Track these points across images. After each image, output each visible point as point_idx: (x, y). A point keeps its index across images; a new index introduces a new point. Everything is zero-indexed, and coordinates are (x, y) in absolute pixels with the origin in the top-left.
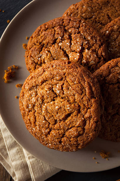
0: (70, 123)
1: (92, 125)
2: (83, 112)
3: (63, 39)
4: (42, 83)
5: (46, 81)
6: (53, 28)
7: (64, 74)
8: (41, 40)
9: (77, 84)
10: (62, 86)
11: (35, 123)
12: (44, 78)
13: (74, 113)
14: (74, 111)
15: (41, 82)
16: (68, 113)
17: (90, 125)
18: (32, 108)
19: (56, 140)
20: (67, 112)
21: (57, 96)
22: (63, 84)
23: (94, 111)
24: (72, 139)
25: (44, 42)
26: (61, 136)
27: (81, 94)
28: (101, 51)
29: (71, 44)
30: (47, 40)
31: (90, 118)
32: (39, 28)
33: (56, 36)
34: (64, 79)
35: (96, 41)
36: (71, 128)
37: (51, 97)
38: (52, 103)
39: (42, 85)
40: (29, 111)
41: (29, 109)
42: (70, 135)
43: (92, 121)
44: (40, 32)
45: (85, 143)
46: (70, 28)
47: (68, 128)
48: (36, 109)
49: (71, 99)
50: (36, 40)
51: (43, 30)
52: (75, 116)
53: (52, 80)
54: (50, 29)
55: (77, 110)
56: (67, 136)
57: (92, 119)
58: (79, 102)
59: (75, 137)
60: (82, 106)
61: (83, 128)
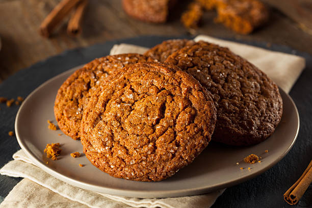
0: (172, 114)
1: (198, 95)
2: (177, 93)
3: (97, 77)
4: (104, 105)
5: (109, 100)
6: (77, 78)
7: (125, 79)
8: (70, 96)
9: (147, 73)
10: (131, 88)
11: (127, 153)
12: (102, 99)
14: (166, 99)
15: (103, 106)
17: (195, 97)
18: (111, 142)
19: (171, 145)
20: (159, 105)
22: (131, 86)
23: (189, 80)
24: (188, 127)
25: (76, 95)
26: (172, 135)
30: (78, 91)
31: (190, 93)
34: (128, 84)
36: (177, 117)
37: (126, 109)
38: (132, 112)
39: (105, 109)
40: (111, 149)
41: (108, 146)
42: (182, 125)
43: (194, 93)
44: (64, 92)
45: (207, 121)
46: (98, 66)
47: (173, 120)
48: (117, 137)
49: (152, 90)
50: (63, 101)
51: (66, 88)
52: (171, 102)
53: (115, 94)
54: (74, 81)
55: (168, 95)
56: (180, 130)
57: (193, 90)
58: (164, 85)
59: (189, 123)
60: (170, 87)
61: (192, 107)
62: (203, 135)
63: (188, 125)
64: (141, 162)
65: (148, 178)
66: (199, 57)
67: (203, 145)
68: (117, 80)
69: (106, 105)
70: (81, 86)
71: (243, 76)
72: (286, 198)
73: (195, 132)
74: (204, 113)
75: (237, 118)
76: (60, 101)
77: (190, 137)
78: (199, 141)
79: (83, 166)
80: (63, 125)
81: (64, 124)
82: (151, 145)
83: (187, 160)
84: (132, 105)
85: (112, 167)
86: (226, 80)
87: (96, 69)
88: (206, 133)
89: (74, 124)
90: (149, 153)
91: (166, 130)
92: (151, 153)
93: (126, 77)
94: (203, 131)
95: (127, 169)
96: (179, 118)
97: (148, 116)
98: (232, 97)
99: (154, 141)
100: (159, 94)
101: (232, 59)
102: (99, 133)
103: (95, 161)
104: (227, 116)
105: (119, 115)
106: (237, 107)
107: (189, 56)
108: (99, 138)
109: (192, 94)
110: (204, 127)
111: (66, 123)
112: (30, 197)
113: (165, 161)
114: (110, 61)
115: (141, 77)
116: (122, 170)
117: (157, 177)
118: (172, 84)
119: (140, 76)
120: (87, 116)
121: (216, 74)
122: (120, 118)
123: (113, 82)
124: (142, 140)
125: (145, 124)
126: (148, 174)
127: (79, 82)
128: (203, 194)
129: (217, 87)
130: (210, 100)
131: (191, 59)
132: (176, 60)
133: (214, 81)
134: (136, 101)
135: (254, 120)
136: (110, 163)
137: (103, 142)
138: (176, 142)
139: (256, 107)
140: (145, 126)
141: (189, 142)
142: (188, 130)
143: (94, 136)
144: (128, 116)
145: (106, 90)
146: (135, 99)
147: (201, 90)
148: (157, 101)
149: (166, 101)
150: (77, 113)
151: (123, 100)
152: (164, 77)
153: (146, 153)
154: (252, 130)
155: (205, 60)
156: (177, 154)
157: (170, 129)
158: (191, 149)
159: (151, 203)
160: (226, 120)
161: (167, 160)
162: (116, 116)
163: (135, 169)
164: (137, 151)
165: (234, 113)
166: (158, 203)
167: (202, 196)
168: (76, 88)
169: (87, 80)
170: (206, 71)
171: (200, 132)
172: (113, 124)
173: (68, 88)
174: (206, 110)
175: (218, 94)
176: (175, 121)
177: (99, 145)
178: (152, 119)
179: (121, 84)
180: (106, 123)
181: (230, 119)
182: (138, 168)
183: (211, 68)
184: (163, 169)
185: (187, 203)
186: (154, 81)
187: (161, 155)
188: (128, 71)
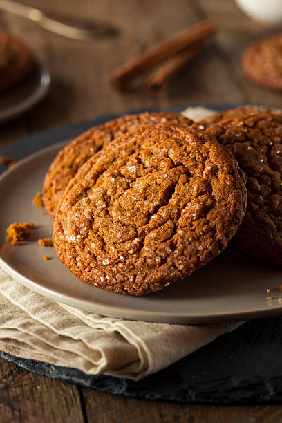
0: (179, 200)
4: (96, 177)
5: (105, 170)
6: (88, 138)
7: (135, 144)
8: (70, 161)
9: (166, 140)
10: (137, 158)
11: (103, 248)
12: (97, 168)
13: (179, 182)
14: (179, 178)
15: (92, 178)
16: (167, 186)
17: (221, 181)
18: (88, 229)
19: (163, 246)
20: (165, 185)
21: (133, 180)
22: (139, 154)
23: (218, 156)
24: (195, 224)
26: (169, 231)
27: (181, 145)
32: (61, 154)
34: (137, 150)
36: (185, 205)
37: (121, 185)
38: (128, 191)
39: (95, 182)
40: (84, 238)
41: (82, 235)
42: (187, 219)
43: (221, 175)
44: (65, 156)
45: (226, 219)
46: (122, 125)
47: (178, 209)
48: (97, 224)
49: (164, 163)
50: (59, 168)
51: (69, 150)
52: (184, 184)
53: (115, 163)
54: (82, 142)
55: (184, 173)
56: (182, 225)
57: (220, 171)
58: (182, 159)
59: (199, 217)
60: (190, 163)
61: (210, 195)
62: (214, 239)
63: (197, 220)
64: (117, 263)
65: (123, 289)
66: (261, 130)
67: (210, 253)
68: (124, 145)
69: (98, 177)
73: (203, 231)
74: (226, 205)
76: (55, 166)
77: (193, 238)
78: (205, 245)
79: (48, 259)
80: (48, 200)
81: (50, 199)
82: (136, 241)
83: (181, 271)
84: (132, 182)
85: (79, 264)
87: (118, 129)
88: (219, 236)
90: (131, 252)
91: (163, 224)
92: (134, 253)
93: (138, 141)
94: (216, 231)
95: (96, 271)
96: (186, 208)
97: (145, 199)
99: (143, 235)
100: (171, 170)
102: (76, 214)
103: (61, 254)
104: (272, 219)
105: (109, 193)
107: (245, 125)
108: (73, 222)
109: (217, 177)
110: (219, 227)
111: (52, 198)
113: (150, 268)
115: (157, 144)
116: (89, 271)
117: (134, 289)
118: (194, 159)
119: (155, 142)
120: (70, 189)
122: (110, 197)
123: (118, 147)
124: (127, 232)
125: (138, 210)
126: (124, 282)
127: (87, 144)
128: (193, 325)
129: (271, 176)
130: (241, 189)
131: (246, 130)
132: (223, 129)
133: (270, 166)
136: (78, 259)
137: (77, 227)
138: (172, 242)
140: (138, 214)
141: (190, 244)
142: (193, 227)
144: (120, 195)
145: (105, 156)
146: (139, 175)
147: (231, 173)
148: (164, 179)
149: (177, 182)
151: (122, 173)
153: (127, 251)
155: (269, 135)
156: (169, 259)
158: (191, 256)
159: (110, 323)
160: (267, 224)
161: (154, 266)
162: (104, 194)
163: (107, 273)
164: (115, 248)
166: (118, 326)
167: (190, 327)
168: (81, 151)
169: (98, 143)
170: (262, 150)
171: (210, 233)
172: (97, 205)
174: (229, 202)
175: (269, 186)
176: (179, 212)
177: (71, 232)
178: (150, 205)
179: (128, 150)
180: (89, 202)
181: (275, 224)
182: (111, 271)
183: (273, 147)
184: (144, 278)
185: (160, 333)
186: (171, 150)
187: (145, 258)
188: (143, 134)
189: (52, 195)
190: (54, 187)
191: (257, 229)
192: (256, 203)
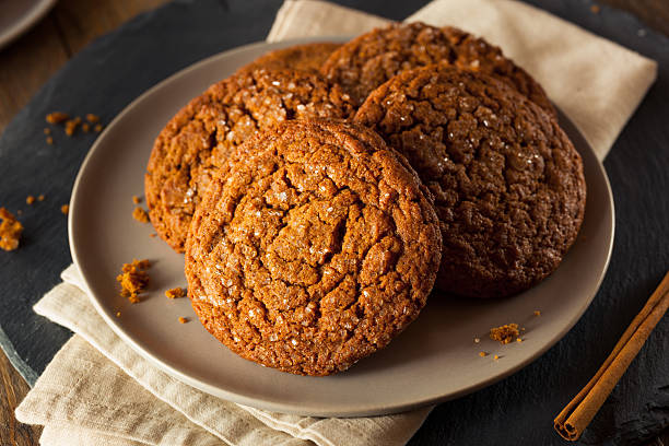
0: (356, 246)
1: (410, 211)
2: (370, 199)
3: (229, 123)
4: (232, 208)
5: (241, 196)
6: (193, 118)
7: (276, 153)
8: (176, 158)
9: (318, 148)
10: (284, 179)
11: (266, 318)
12: (230, 193)
13: (350, 216)
14: (348, 211)
15: (229, 210)
16: (335, 224)
17: (405, 214)
18: (239, 288)
19: (347, 314)
20: (333, 223)
21: (286, 213)
22: (286, 172)
23: (395, 175)
24: (384, 280)
25: (187, 157)
26: (351, 292)
27: (341, 159)
28: (335, 96)
29: (256, 121)
30: (192, 149)
31: (395, 202)
32: (158, 142)
33: (210, 127)
34: (280, 164)
35: (312, 85)
36: (365, 254)
37: (271, 222)
38: (282, 232)
39: (233, 216)
40: (236, 303)
41: (232, 297)
42: (372, 273)
43: (403, 204)
44: (166, 147)
45: (421, 269)
46: (234, 95)
47: (357, 259)
48: (250, 281)
49: (324, 188)
50: (162, 169)
51: (170, 139)
52: (357, 220)
53: (254, 184)
54: (186, 125)
55: (354, 203)
56: (367, 283)
57: (401, 199)
58: (347, 181)
59: (387, 271)
60: (359, 187)
61: (394, 235)
62: (410, 298)
63: (385, 274)
64: (290, 339)
65: (302, 371)
66: (428, 100)
67: (408, 317)
68: (260, 154)
69: (235, 206)
70: (199, 139)
71: (512, 140)
72: (558, 426)
73: (395, 290)
74: (418, 250)
75: (486, 244)
76: (156, 166)
77: (384, 301)
78: (402, 309)
79: (186, 321)
80: (157, 220)
81: (161, 219)
82: (310, 308)
83: (375, 345)
84: (285, 215)
85: (236, 339)
86: (477, 155)
88: (416, 294)
89: (177, 224)
90: (306, 323)
91: (341, 280)
92: (310, 325)
93: (279, 148)
94: (411, 288)
95: (262, 349)
96: (367, 258)
97: (310, 245)
98: (483, 195)
99: (317, 299)
100: (336, 199)
101: (496, 100)
103: (206, 322)
104: (467, 240)
105: (257, 234)
106: (491, 218)
107: (408, 97)
108: (216, 279)
109: (398, 207)
110: (414, 282)
111: (163, 218)
112: (82, 384)
113: (333, 343)
114: (259, 85)
115: (307, 155)
116: (253, 349)
117: (316, 371)
118: (363, 180)
119: (304, 152)
120: (199, 224)
121: (458, 142)
122: (259, 240)
123: (252, 157)
124: (295, 295)
125: (303, 261)
126: (302, 363)
127: (195, 130)
129: (455, 173)
130: (432, 221)
131: (411, 108)
132: (382, 109)
133: (450, 158)
134: (292, 207)
135: (521, 245)
136: (233, 332)
137: (223, 286)
138: (357, 307)
139: (528, 216)
140: (304, 266)
142: (382, 285)
143: (208, 270)
144: (274, 238)
145: (238, 174)
146: (291, 203)
147: (416, 199)
148: (330, 214)
149: (347, 216)
150: (186, 201)
151: (268, 201)
152: (349, 164)
153: (300, 323)
154: (514, 268)
155: (439, 107)
156: (357, 332)
157: (348, 279)
158: (385, 325)
160: (463, 249)
161: (339, 342)
162: (251, 236)
163: (278, 353)
164: (283, 318)
165: (482, 233)
166: (311, 434)
167: (397, 418)
168: (189, 142)
170: (437, 135)
171: (405, 292)
172: (244, 253)
173: (174, 140)
174: (421, 244)
175: (455, 189)
176: (359, 263)
177: (217, 293)
178: (318, 253)
179: (268, 164)
180: (232, 246)
181: (472, 245)
182: (284, 350)
183: (449, 127)
184: (329, 358)
185: (365, 436)
186: (330, 168)
187: (326, 331)
188: (283, 137)
189: (162, 214)
190: (163, 201)
191: (452, 259)
192: (446, 222)
